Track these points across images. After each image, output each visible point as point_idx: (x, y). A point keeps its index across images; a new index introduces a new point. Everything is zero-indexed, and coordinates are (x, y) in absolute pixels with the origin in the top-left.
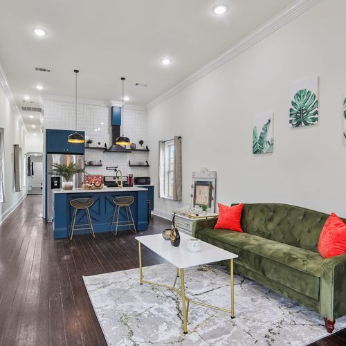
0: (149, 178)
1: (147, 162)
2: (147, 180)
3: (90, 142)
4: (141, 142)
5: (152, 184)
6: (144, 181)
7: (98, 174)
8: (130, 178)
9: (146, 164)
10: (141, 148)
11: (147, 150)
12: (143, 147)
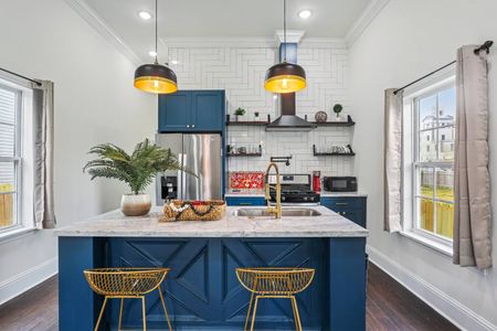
0: (354, 179)
1: (349, 146)
2: (351, 183)
3: (240, 112)
4: (338, 109)
5: (360, 192)
6: (344, 184)
7: (257, 170)
8: (316, 178)
9: (347, 150)
10: (338, 120)
11: (350, 123)
12: (342, 117)
